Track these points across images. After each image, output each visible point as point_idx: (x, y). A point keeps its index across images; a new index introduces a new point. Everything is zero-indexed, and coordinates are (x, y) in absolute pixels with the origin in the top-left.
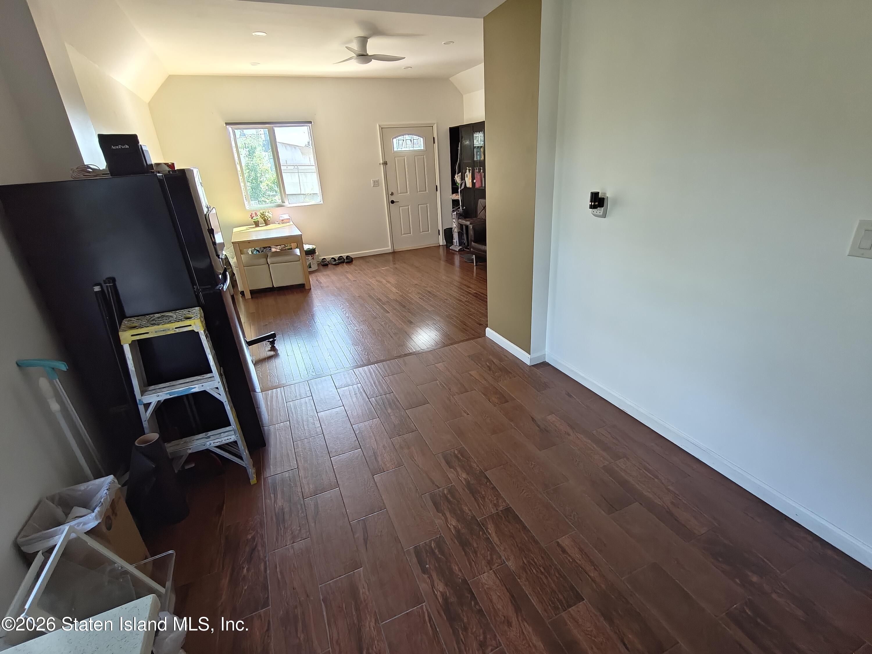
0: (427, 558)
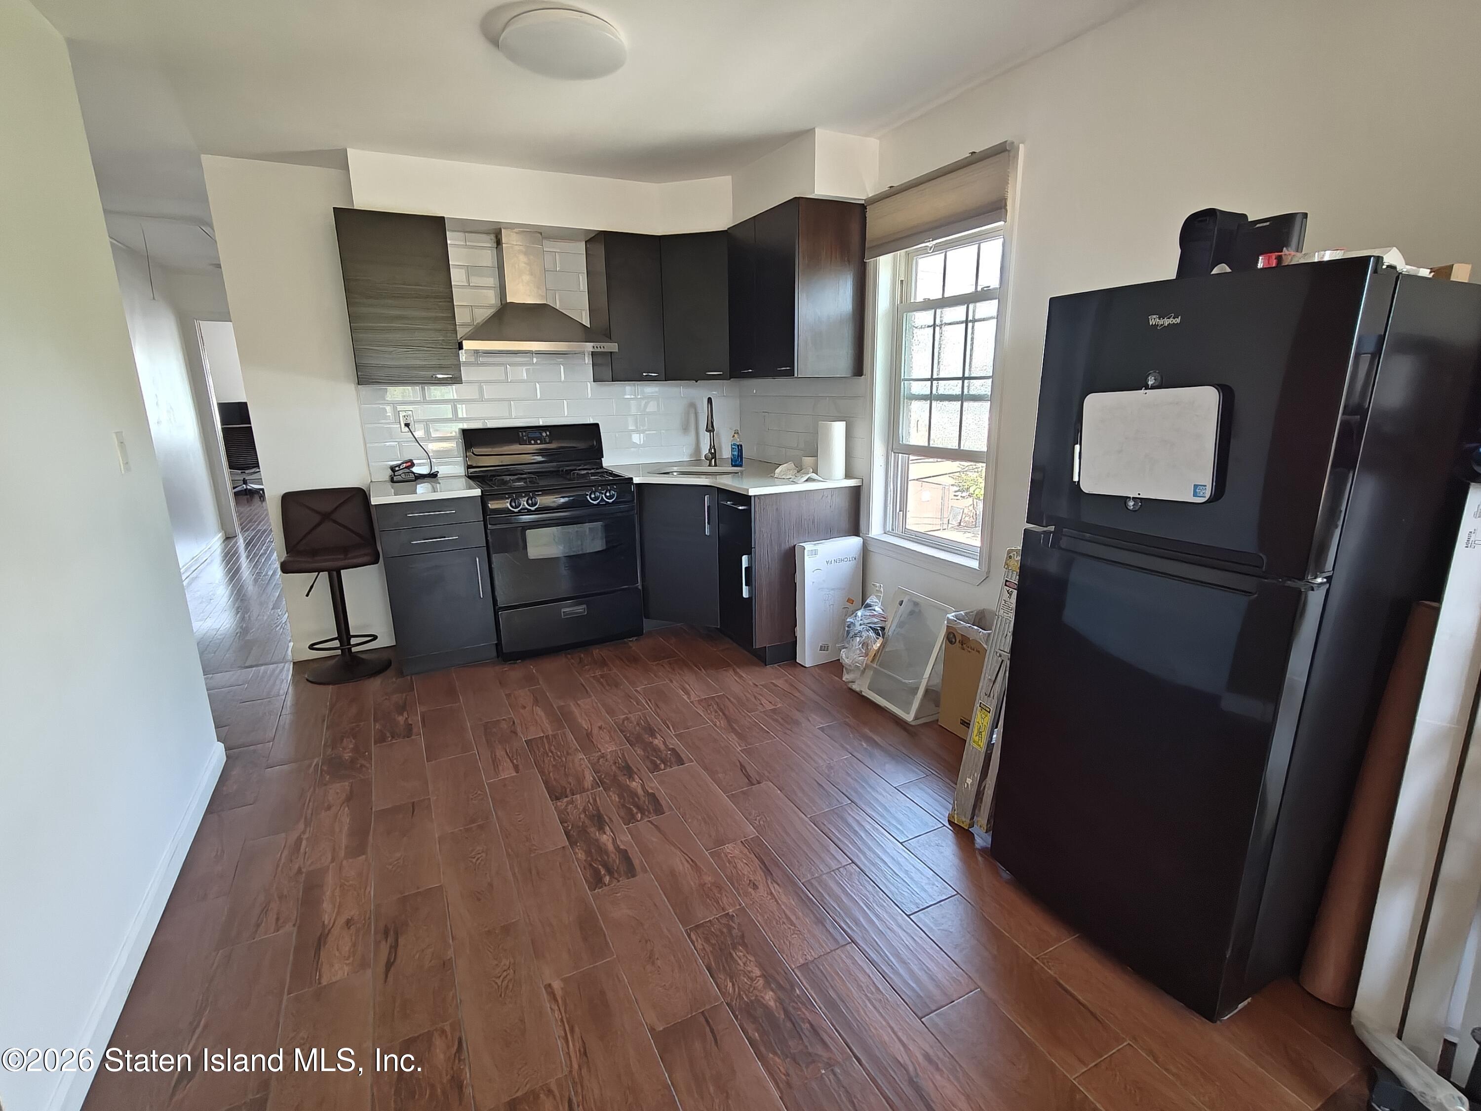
0: (618, 863)
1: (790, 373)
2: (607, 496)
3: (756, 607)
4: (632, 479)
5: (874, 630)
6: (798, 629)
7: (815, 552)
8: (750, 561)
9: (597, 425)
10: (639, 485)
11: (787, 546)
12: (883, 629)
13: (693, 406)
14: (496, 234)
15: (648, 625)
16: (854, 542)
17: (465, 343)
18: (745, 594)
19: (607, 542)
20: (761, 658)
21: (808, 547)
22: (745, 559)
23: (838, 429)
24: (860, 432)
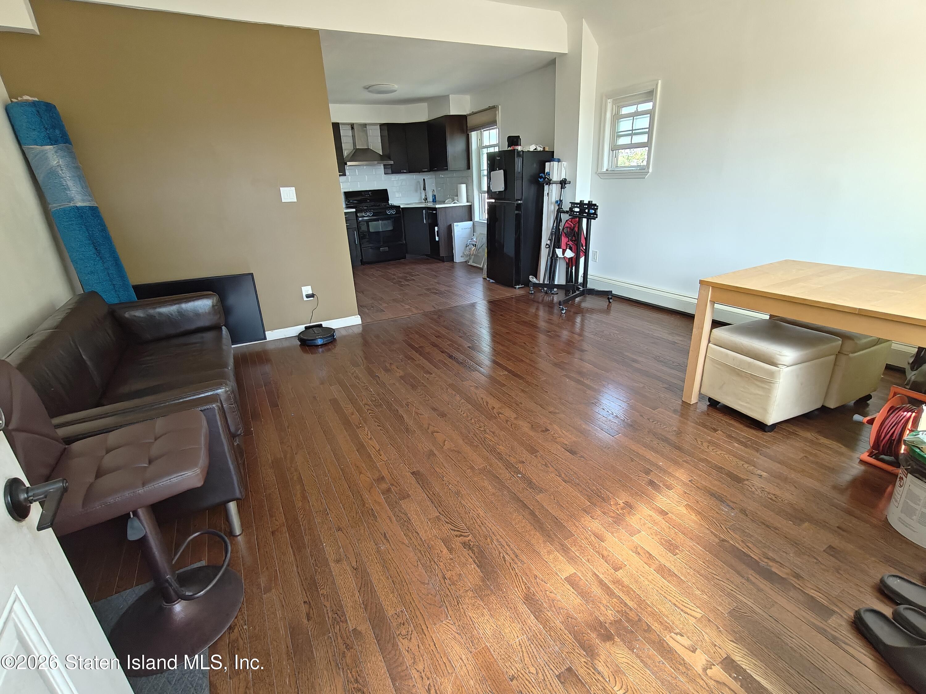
1: (447, 169)
2: (393, 212)
3: (440, 244)
4: (400, 206)
5: (473, 245)
6: (454, 251)
7: (458, 225)
8: (438, 228)
9: (386, 190)
10: (402, 208)
11: (449, 224)
12: (476, 245)
13: (419, 182)
14: (352, 126)
15: (407, 256)
16: (470, 223)
17: (348, 163)
18: (437, 239)
19: (393, 227)
20: (442, 260)
21: (455, 224)
22: (436, 228)
23: (463, 187)
24: (470, 188)
